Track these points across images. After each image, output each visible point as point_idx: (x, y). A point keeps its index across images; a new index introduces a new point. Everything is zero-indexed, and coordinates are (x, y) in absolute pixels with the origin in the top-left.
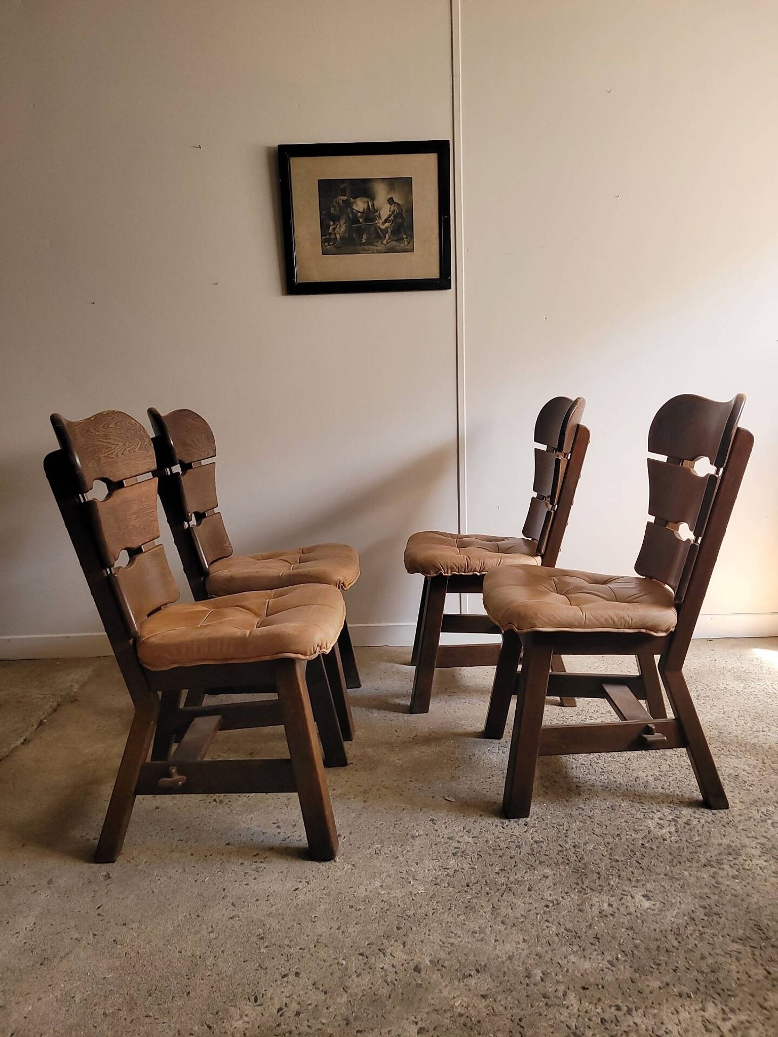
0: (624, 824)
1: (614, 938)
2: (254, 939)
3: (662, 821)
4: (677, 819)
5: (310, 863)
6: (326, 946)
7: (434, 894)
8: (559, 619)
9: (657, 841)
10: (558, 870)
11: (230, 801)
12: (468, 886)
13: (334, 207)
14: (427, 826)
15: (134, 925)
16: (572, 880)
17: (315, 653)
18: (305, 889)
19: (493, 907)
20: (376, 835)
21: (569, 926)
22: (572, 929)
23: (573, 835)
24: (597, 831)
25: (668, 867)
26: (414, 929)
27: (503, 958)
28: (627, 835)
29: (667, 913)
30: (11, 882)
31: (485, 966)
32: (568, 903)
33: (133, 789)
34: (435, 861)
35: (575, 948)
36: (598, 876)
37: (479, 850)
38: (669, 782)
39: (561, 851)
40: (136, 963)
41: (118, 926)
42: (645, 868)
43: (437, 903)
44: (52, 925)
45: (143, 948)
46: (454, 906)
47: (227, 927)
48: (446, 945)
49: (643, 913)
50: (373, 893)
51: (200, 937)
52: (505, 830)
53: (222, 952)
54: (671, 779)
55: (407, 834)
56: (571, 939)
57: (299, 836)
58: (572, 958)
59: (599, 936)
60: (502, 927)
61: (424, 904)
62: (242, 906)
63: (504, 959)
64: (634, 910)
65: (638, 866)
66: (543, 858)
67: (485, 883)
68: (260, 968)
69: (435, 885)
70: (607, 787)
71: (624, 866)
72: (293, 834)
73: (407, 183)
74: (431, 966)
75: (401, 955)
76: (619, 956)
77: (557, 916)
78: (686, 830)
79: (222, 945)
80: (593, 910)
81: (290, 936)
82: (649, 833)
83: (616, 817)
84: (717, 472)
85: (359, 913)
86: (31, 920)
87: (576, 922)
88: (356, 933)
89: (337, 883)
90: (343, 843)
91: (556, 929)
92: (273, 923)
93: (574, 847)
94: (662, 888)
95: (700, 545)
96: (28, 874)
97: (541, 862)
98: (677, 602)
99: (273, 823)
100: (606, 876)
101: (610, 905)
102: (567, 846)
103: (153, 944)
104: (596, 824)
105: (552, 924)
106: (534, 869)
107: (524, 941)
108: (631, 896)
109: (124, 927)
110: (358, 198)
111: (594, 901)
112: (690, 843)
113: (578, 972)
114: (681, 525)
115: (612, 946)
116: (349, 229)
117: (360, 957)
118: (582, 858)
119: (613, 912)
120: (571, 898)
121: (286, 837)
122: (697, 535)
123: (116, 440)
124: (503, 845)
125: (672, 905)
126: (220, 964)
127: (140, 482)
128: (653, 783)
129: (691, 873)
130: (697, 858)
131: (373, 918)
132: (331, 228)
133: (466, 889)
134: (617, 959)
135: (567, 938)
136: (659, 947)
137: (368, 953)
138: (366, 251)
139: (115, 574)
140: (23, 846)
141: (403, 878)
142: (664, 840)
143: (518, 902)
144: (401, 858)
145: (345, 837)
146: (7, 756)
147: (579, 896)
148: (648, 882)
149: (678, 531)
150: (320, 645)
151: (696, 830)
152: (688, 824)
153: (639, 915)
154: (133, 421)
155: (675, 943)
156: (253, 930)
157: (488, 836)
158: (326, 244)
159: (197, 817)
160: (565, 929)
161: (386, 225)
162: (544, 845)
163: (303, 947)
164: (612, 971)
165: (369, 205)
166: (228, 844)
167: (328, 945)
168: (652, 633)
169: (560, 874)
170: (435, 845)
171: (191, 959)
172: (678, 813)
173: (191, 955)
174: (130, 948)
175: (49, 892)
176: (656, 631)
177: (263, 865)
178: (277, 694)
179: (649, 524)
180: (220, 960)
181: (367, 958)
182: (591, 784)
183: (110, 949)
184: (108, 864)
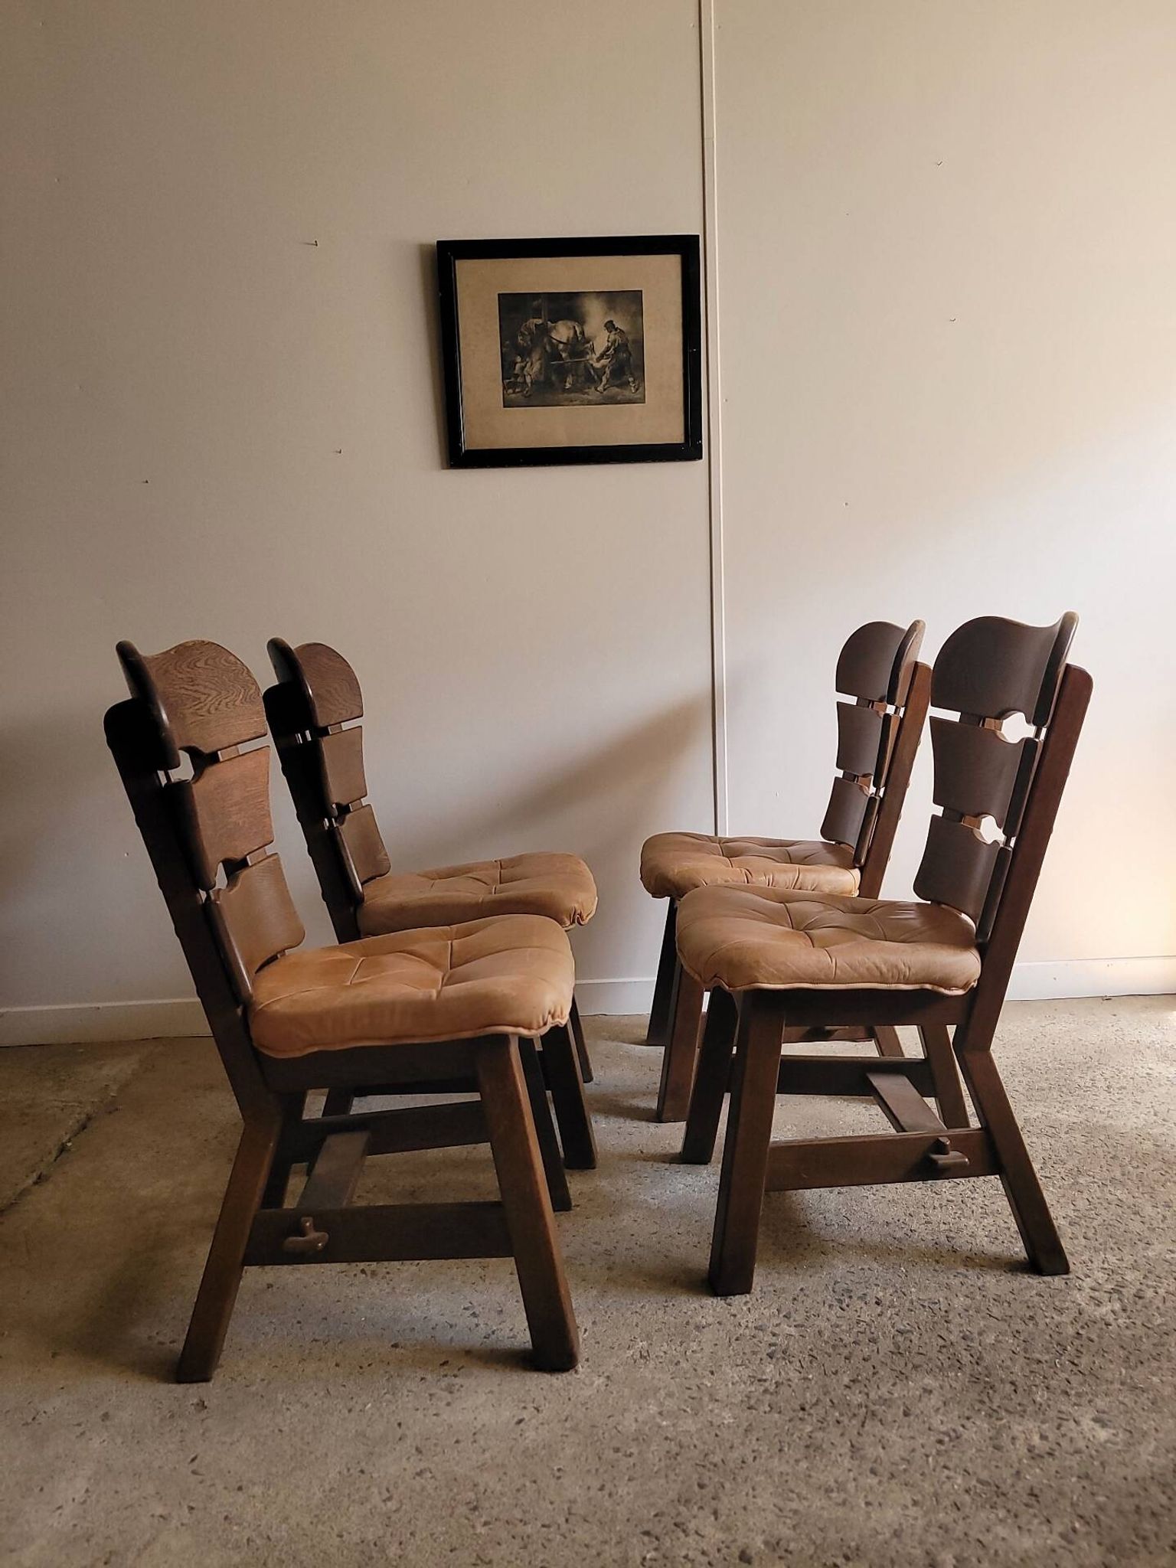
0: (1037, 1299)
1: (1061, 1493)
2: (462, 1510)
3: (1097, 1293)
4: (1121, 1289)
5: (535, 1375)
6: (585, 1520)
7: (750, 1425)
8: (794, 968)
9: (1096, 1326)
10: (946, 1379)
11: (388, 1273)
12: (803, 1409)
13: (523, 334)
14: (718, 1309)
15: (258, 1490)
16: (973, 1395)
17: (545, 1024)
18: (534, 1421)
19: (852, 1446)
20: (637, 1326)
21: (984, 1475)
22: (990, 1481)
23: (958, 1320)
24: (995, 1312)
25: (1124, 1371)
26: (727, 1485)
27: (884, 1534)
28: (1046, 1317)
29: (1141, 1449)
30: (41, 1419)
31: (858, 1549)
32: (974, 1436)
33: (241, 1257)
34: (741, 1368)
35: (1002, 1514)
36: (1013, 1388)
37: (809, 1347)
38: (1094, 1228)
39: (944, 1347)
40: (268, 1557)
41: (230, 1492)
42: (1086, 1373)
43: (758, 1440)
44: (117, 1492)
45: (277, 1530)
46: (787, 1445)
47: (413, 1491)
48: (785, 1514)
49: (1100, 1449)
50: (649, 1425)
51: (371, 1509)
52: (845, 1313)
53: (411, 1534)
54: (1095, 1223)
55: (688, 1323)
56: (991, 1498)
57: (511, 1330)
58: (1002, 1532)
59: (1036, 1491)
60: (873, 1481)
61: (737, 1442)
62: (433, 1453)
63: (888, 1535)
64: (1085, 1444)
65: (1075, 1369)
66: (918, 1360)
67: (830, 1404)
68: (479, 1562)
69: (749, 1408)
70: (996, 1238)
71: (1052, 1370)
72: (501, 1326)
73: (634, 298)
74: (767, 1551)
75: (714, 1535)
76: (1077, 1525)
77: (960, 1459)
78: (1139, 1307)
79: (410, 1522)
80: (1018, 1446)
81: (522, 1504)
82: (1080, 1314)
83: (1022, 1286)
84: (1037, 735)
85: (631, 1460)
86: (81, 1484)
87: (993, 1468)
88: (632, 1496)
89: (587, 1409)
90: (584, 1340)
91: (963, 1480)
92: (488, 1480)
93: (963, 1338)
94: (1122, 1406)
95: (1014, 849)
96: (68, 1404)
97: (915, 1367)
98: (980, 940)
99: (465, 1309)
100: (1026, 1388)
101: (1043, 1437)
102: (952, 1337)
103: (293, 1522)
104: (992, 1301)
105: (956, 1472)
106: (907, 1378)
107: (915, 1503)
108: (1075, 1421)
109: (240, 1493)
110: (560, 322)
111: (1015, 1430)
112: (1149, 1328)
113: (1014, 1555)
114: (983, 820)
115: (1062, 1507)
116: (546, 368)
117: (646, 1539)
118: (980, 1358)
119: (1050, 1448)
120: (978, 1427)
121: (490, 1332)
122: (1008, 834)
123: (206, 687)
124: (848, 1339)
125: (1145, 1434)
126: (411, 1556)
127: (243, 755)
128: (1069, 1230)
129: (1164, 1379)
130: (1166, 1353)
131: (656, 1469)
132: (518, 366)
133: (801, 1414)
134: (1074, 1530)
135: (984, 1496)
136: (1138, 1507)
137: (657, 1530)
138: (571, 402)
139: (216, 900)
140: (54, 1355)
141: (693, 1398)
142: (1108, 1325)
143: (892, 1436)
144: (684, 1365)
145: (586, 1330)
146: (12, 1204)
147: (989, 1424)
148: (1097, 1396)
149: (979, 828)
150: (552, 1011)
151: (1154, 1307)
152: (1140, 1298)
153: (1094, 1453)
154: (231, 658)
155: (1164, 1500)
156: (458, 1494)
157: (822, 1324)
158: (510, 391)
159: (338, 1301)
160: (979, 1481)
161: (604, 362)
162: (915, 1337)
163: (547, 1523)
164: (1071, 1552)
165: (575, 332)
166: (395, 1346)
167: (590, 1520)
168: (942, 990)
169: (951, 1386)
170: (737, 1340)
171: (360, 1548)
172: (1120, 1279)
173: (359, 1541)
174: (254, 1530)
175: (105, 1435)
176: (949, 988)
177: (458, 1381)
178: (479, 1094)
179: (934, 818)
180: (409, 1548)
181: (657, 1539)
182: (970, 1234)
183: (220, 1533)
184: (200, 1384)
